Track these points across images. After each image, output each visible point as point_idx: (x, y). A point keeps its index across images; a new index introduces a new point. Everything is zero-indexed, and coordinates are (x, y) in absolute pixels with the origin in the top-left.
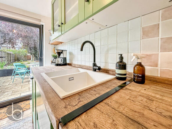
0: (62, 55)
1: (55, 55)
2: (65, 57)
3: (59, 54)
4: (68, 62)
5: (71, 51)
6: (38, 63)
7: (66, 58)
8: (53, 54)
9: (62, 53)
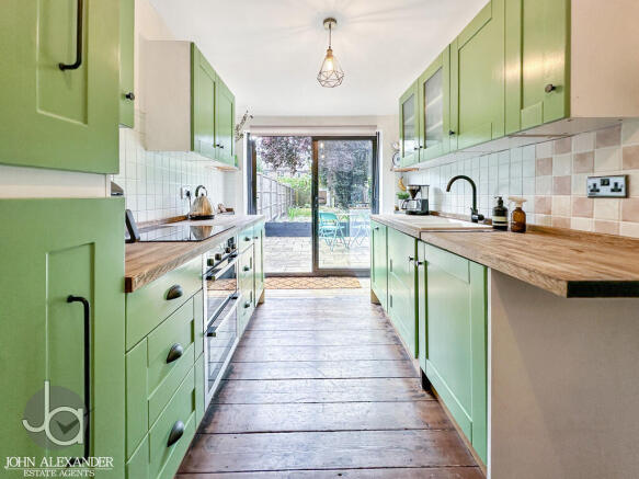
0: (419, 196)
1: (404, 193)
2: (425, 198)
3: (414, 193)
4: (431, 208)
5: (438, 186)
6: (369, 211)
7: (427, 201)
8: (400, 192)
9: (418, 190)
